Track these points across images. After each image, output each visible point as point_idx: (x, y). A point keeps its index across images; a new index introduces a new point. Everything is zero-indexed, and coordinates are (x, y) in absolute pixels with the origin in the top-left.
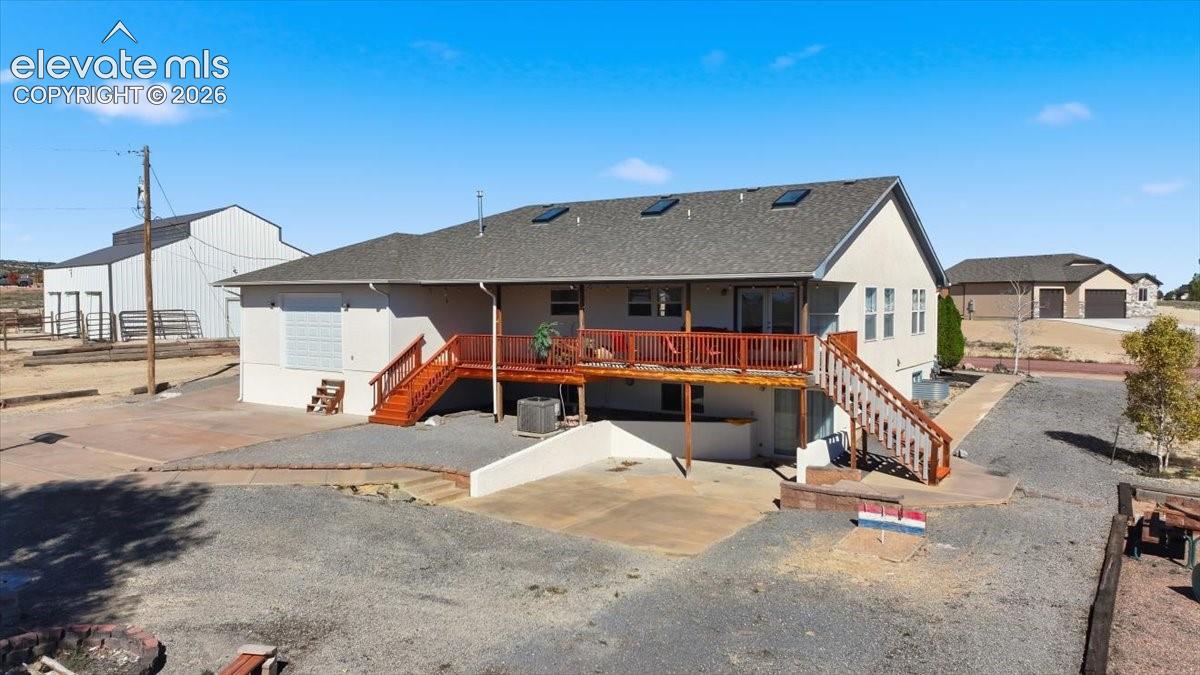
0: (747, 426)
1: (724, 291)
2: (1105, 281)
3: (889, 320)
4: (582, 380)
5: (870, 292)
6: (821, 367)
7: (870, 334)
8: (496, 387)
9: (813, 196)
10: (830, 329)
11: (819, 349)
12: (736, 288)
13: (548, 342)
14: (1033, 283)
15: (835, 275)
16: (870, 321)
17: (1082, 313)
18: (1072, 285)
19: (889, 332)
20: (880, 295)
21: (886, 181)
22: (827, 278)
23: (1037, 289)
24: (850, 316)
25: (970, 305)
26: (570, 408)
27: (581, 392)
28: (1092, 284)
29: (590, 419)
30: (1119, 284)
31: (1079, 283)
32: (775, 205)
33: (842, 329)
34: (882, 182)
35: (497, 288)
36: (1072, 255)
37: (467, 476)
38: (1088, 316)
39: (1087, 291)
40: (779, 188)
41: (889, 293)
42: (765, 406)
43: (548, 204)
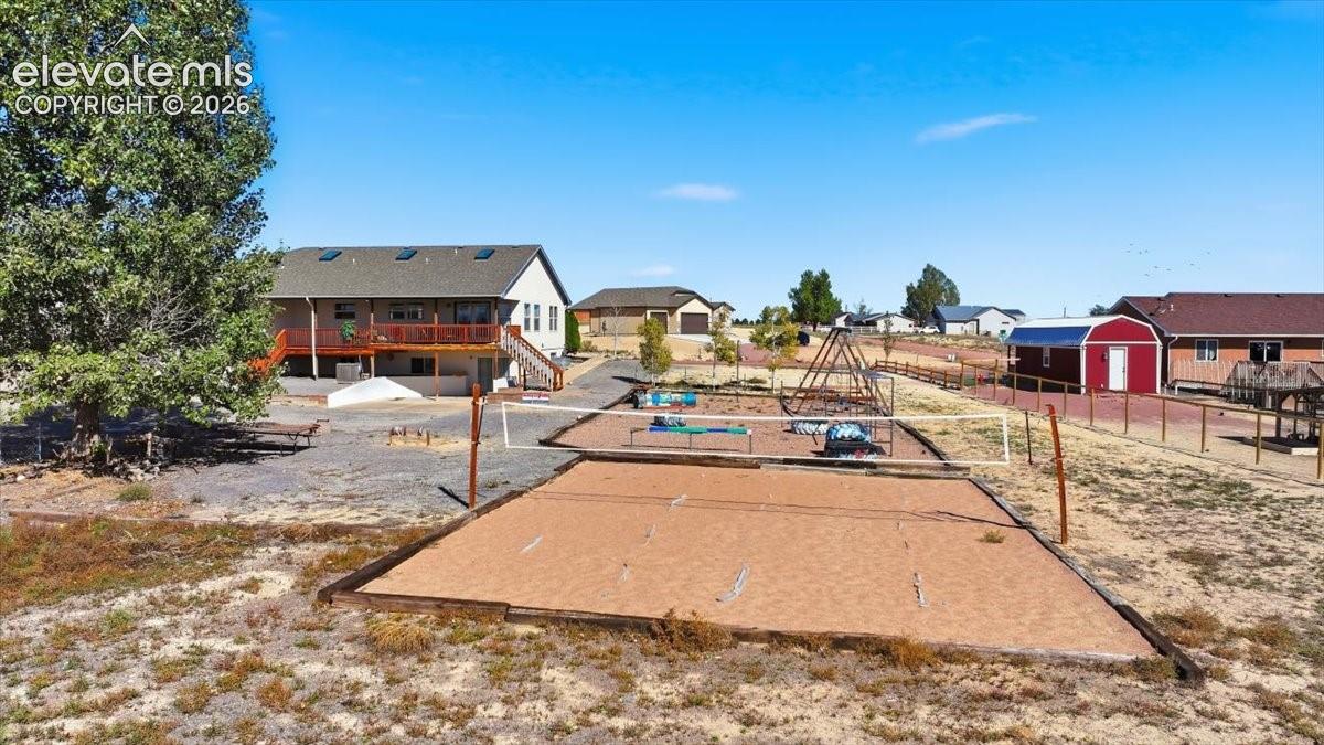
0: (464, 377)
1: (449, 305)
2: (694, 307)
3: (537, 322)
4: (373, 353)
5: (527, 306)
6: (504, 340)
7: (527, 328)
8: (315, 359)
9: (496, 253)
10: (508, 323)
11: (503, 333)
12: (455, 303)
13: (352, 332)
14: (646, 308)
15: (509, 296)
16: (527, 321)
17: (679, 330)
18: (672, 310)
19: (537, 328)
20: (532, 308)
21: (534, 247)
22: (507, 297)
23: (648, 312)
24: (517, 317)
25: (604, 324)
26: (366, 369)
27: (372, 359)
28: (684, 309)
29: (376, 376)
30: (704, 309)
31: (676, 308)
32: (476, 258)
33: (513, 324)
34: (533, 248)
35: (314, 300)
36: (676, 287)
37: (326, 397)
38: (684, 332)
39: (682, 314)
40: (477, 247)
41: (537, 307)
42: (473, 367)
43: (322, 247)
